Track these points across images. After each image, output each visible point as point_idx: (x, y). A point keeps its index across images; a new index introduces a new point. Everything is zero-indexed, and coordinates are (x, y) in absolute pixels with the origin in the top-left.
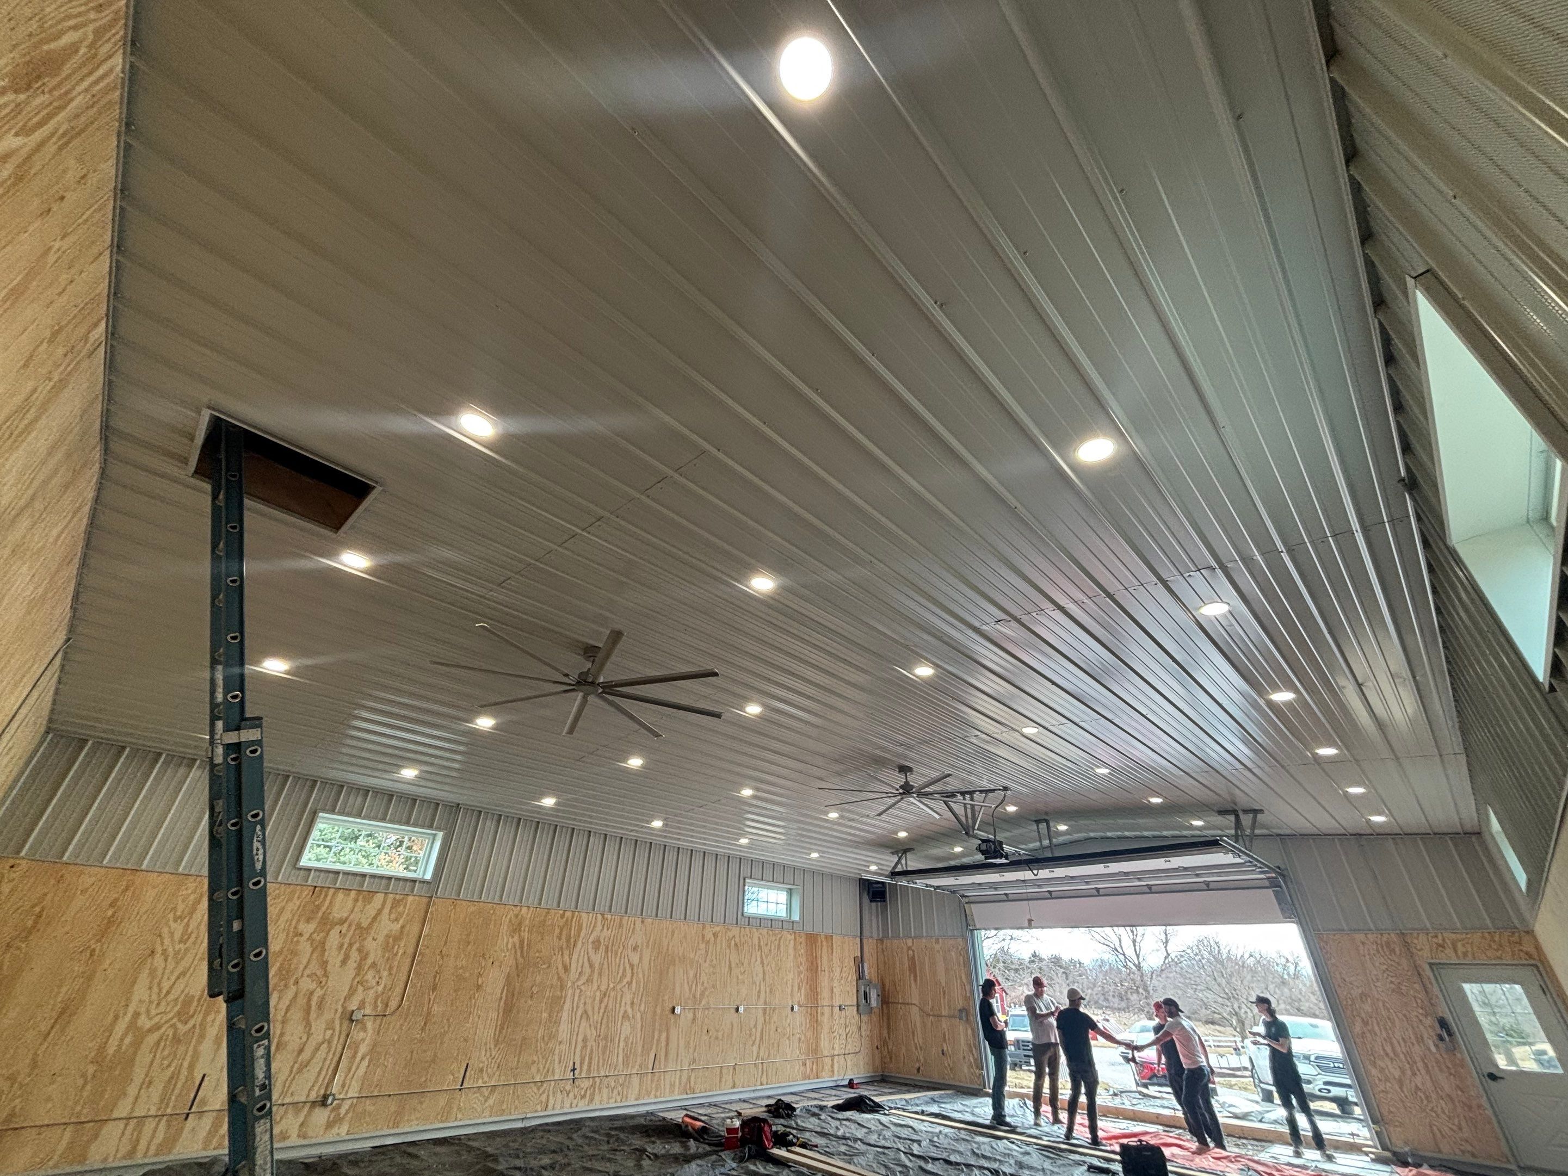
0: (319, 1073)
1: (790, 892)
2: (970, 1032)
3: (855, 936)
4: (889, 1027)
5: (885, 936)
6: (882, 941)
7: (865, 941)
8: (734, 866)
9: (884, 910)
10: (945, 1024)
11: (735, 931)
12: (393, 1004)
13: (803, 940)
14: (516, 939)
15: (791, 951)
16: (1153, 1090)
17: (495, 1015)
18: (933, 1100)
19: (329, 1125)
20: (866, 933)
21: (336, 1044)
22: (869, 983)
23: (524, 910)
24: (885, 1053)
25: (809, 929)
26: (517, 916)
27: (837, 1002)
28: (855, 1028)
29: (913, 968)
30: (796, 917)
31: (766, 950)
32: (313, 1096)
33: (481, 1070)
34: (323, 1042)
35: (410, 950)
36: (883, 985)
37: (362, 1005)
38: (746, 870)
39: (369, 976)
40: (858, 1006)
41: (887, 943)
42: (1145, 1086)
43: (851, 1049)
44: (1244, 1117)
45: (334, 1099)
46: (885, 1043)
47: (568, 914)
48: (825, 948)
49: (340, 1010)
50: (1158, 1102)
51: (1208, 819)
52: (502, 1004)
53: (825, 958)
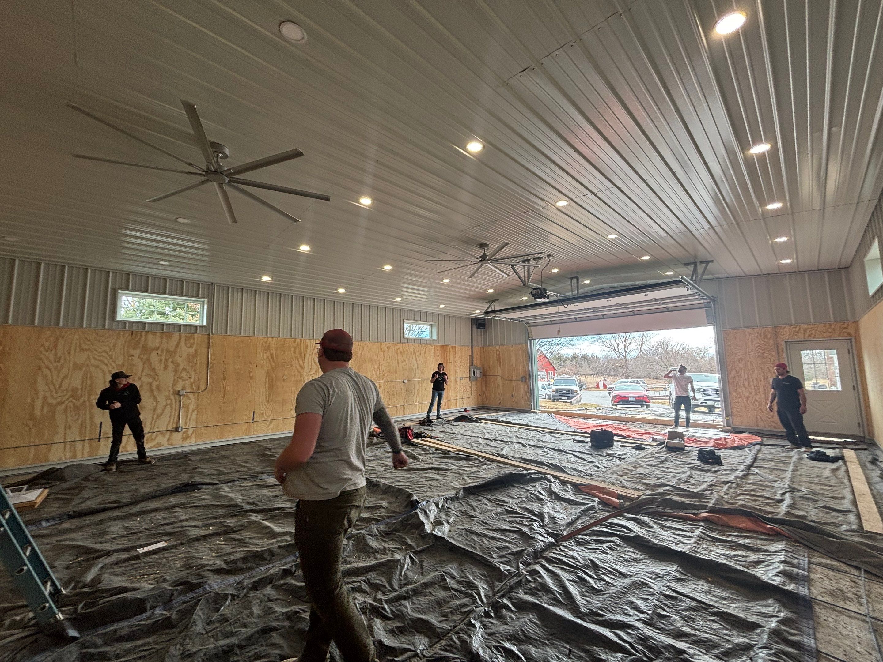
0: (170, 417)
1: (431, 326)
2: (526, 386)
3: (468, 346)
4: (486, 386)
5: (485, 345)
6: (483, 347)
7: (474, 348)
8: (396, 314)
9: (485, 333)
10: (514, 384)
11: (400, 346)
12: (202, 387)
13: (439, 349)
14: (268, 354)
15: (432, 354)
16: (618, 407)
17: (264, 390)
18: (504, 415)
19: (184, 439)
20: (475, 343)
21: (175, 406)
22: (476, 367)
23: (270, 339)
24: (484, 397)
25: (442, 343)
26: (266, 343)
27: (458, 376)
28: (468, 387)
29: (499, 360)
30: (435, 338)
31: (418, 354)
32: (170, 428)
33: (263, 414)
34: (167, 405)
35: (205, 362)
36: (483, 368)
37: (184, 388)
38: (404, 315)
39: (184, 374)
40: (470, 377)
41: (486, 348)
42: (616, 405)
43: (466, 396)
44: (660, 415)
45: (182, 429)
46: (484, 393)
47: (298, 341)
48: (451, 352)
49: (172, 391)
50: (620, 411)
51: (676, 270)
52: (267, 385)
53: (451, 357)
